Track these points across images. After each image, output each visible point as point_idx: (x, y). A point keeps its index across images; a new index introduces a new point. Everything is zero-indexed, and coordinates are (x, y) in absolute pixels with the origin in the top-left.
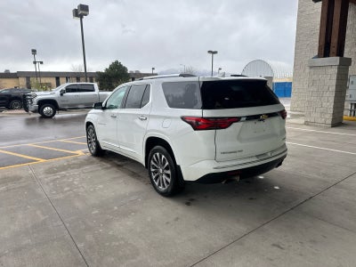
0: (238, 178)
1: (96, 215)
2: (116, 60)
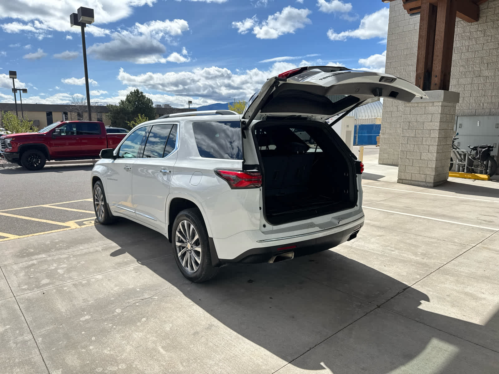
0: (291, 255)
1: (87, 321)
2: (137, 89)
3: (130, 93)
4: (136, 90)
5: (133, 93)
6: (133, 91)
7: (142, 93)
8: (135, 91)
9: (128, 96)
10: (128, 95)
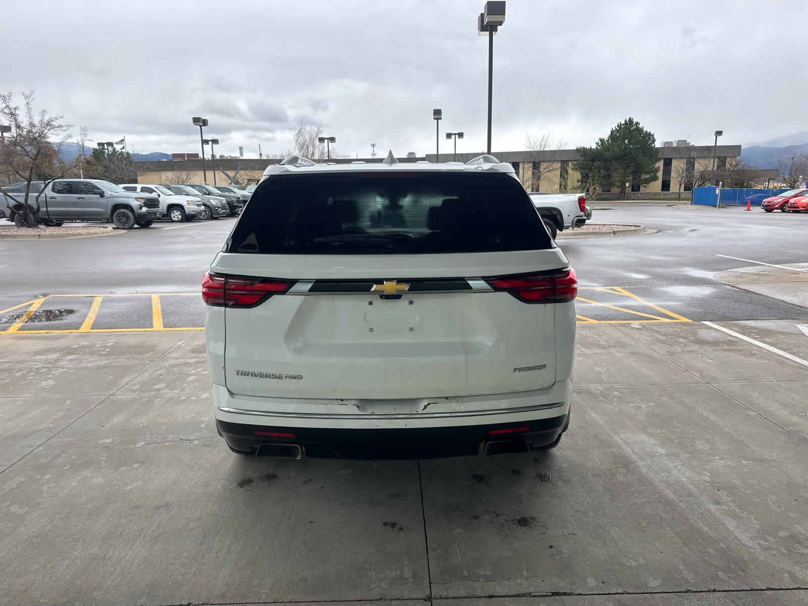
2: (630, 119)
3: (618, 126)
4: (628, 119)
5: (623, 125)
6: (623, 122)
7: (637, 124)
8: (626, 121)
9: (612, 132)
10: (614, 129)
